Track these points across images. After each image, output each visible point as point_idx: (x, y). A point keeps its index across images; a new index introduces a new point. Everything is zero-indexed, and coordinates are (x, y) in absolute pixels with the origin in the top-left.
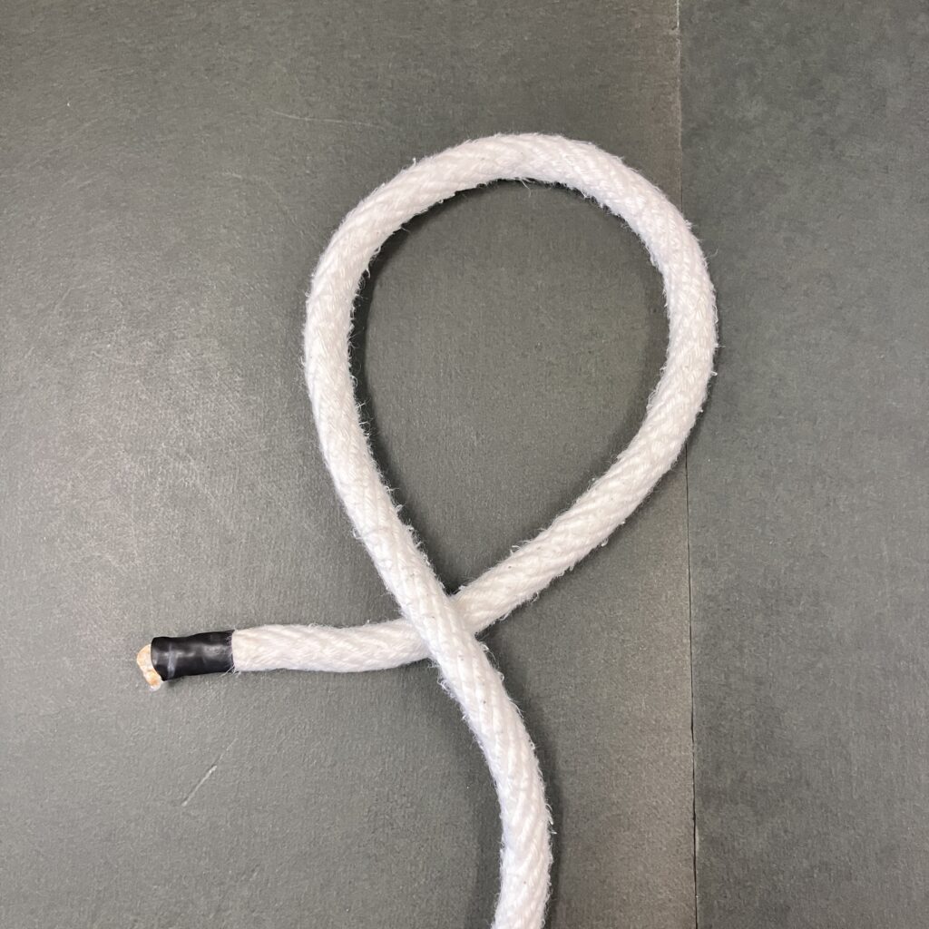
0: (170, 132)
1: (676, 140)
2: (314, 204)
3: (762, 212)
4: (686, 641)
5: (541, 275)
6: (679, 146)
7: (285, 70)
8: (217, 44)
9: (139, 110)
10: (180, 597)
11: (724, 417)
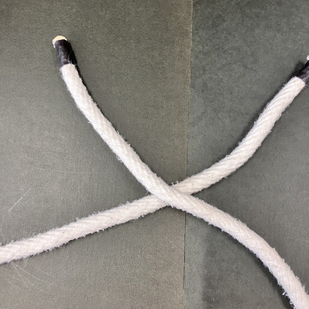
1: (191, 5)
2: (71, 18)
3: (217, 28)
4: (186, 163)
5: (144, 44)
6: (192, 7)
10: (15, 141)
11: (202, 91)
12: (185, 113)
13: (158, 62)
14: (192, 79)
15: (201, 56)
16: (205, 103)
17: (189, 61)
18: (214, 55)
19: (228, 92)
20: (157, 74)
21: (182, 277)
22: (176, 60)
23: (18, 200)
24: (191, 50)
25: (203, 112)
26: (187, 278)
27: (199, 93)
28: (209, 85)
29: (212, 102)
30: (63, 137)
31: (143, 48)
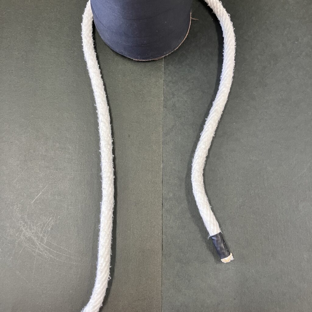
0: (39, 42)
2: (73, 59)
3: (182, 64)
4: (161, 162)
5: (129, 77)
7: (68, 29)
8: (51, 22)
9: (31, 37)
10: (34, 152)
11: (172, 110)
12: (160, 126)
13: (139, 90)
14: (165, 101)
15: (171, 84)
16: (174, 118)
17: (162, 88)
18: (180, 84)
19: (191, 111)
20: (139, 99)
21: (161, 245)
22: (152, 88)
23: (38, 194)
24: (163, 80)
25: (173, 125)
26: (165, 246)
27: (170, 112)
28: (177, 105)
29: (179, 118)
30: (70, 147)
31: (128, 80)
